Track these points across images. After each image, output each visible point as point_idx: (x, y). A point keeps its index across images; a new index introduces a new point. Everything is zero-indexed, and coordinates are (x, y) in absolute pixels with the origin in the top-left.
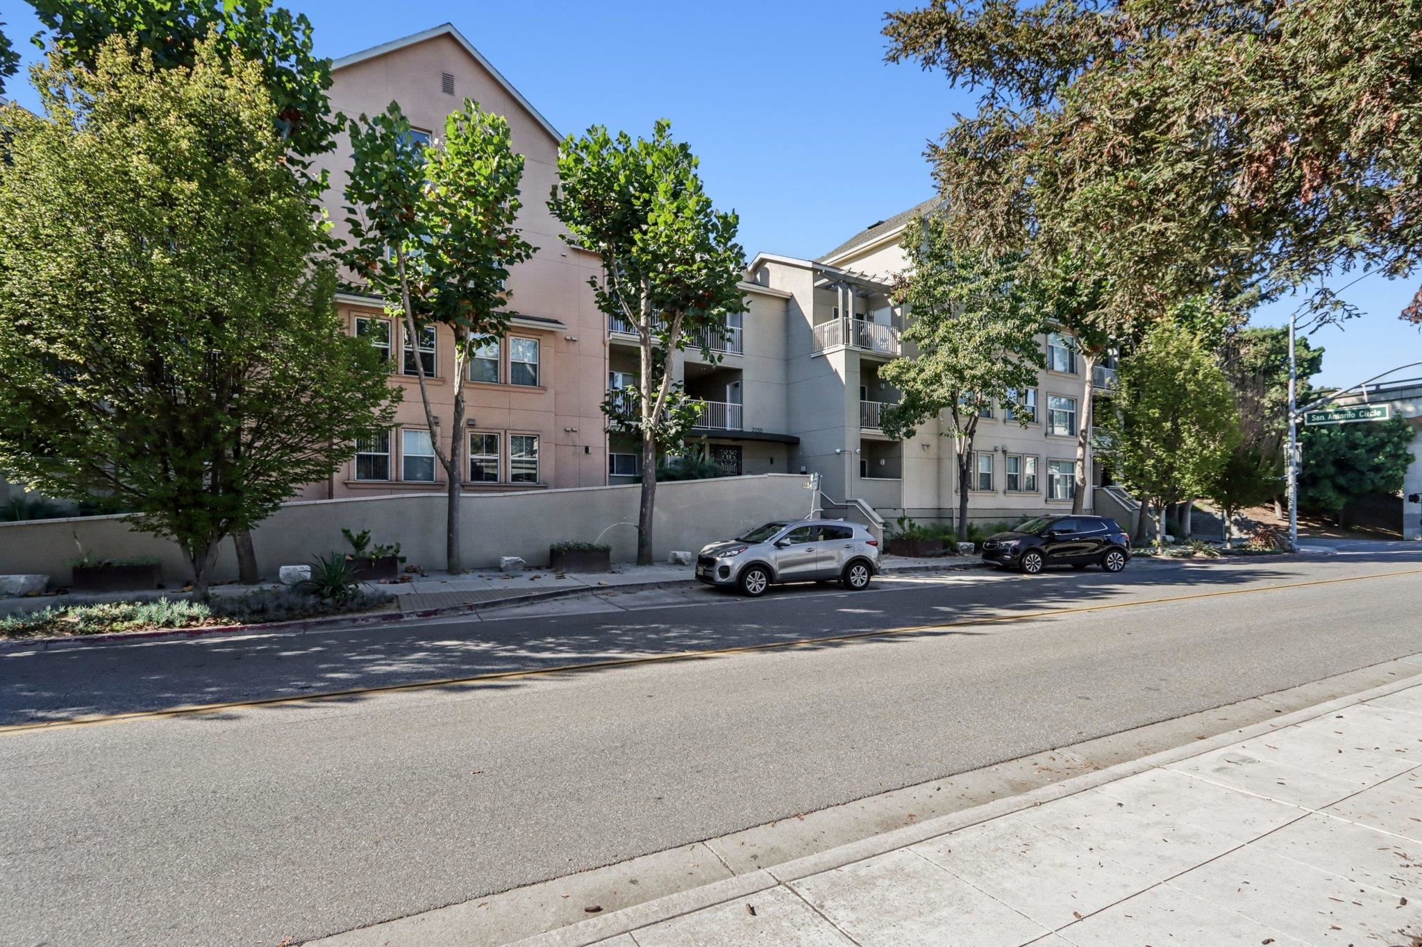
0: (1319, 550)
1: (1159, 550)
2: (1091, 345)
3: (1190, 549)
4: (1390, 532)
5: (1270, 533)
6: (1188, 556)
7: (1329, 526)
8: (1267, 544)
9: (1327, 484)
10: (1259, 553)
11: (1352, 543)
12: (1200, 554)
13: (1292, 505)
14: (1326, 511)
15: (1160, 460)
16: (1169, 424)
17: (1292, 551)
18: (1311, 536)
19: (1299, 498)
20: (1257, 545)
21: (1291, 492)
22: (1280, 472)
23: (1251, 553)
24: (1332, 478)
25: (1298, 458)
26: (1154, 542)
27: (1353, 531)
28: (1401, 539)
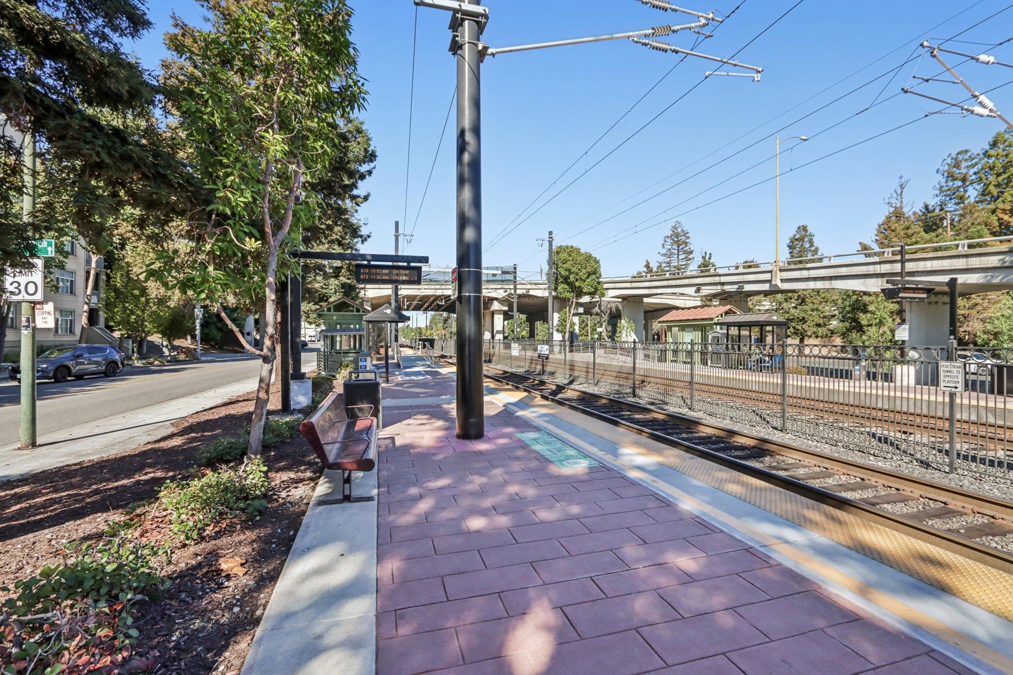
0: (210, 358)
1: (136, 362)
2: (97, 249)
3: (152, 360)
4: (239, 350)
5: (188, 351)
6: (151, 364)
7: (213, 347)
8: (187, 357)
9: (213, 327)
10: (184, 361)
11: (223, 355)
12: (156, 363)
13: (198, 338)
14: (212, 340)
15: (138, 316)
16: (144, 299)
17: (198, 359)
18: (205, 352)
19: (201, 334)
20: (182, 357)
21: (198, 332)
22: (194, 323)
23: (180, 361)
24: (215, 323)
25: (201, 316)
26: (133, 358)
27: (224, 350)
28: (243, 352)
